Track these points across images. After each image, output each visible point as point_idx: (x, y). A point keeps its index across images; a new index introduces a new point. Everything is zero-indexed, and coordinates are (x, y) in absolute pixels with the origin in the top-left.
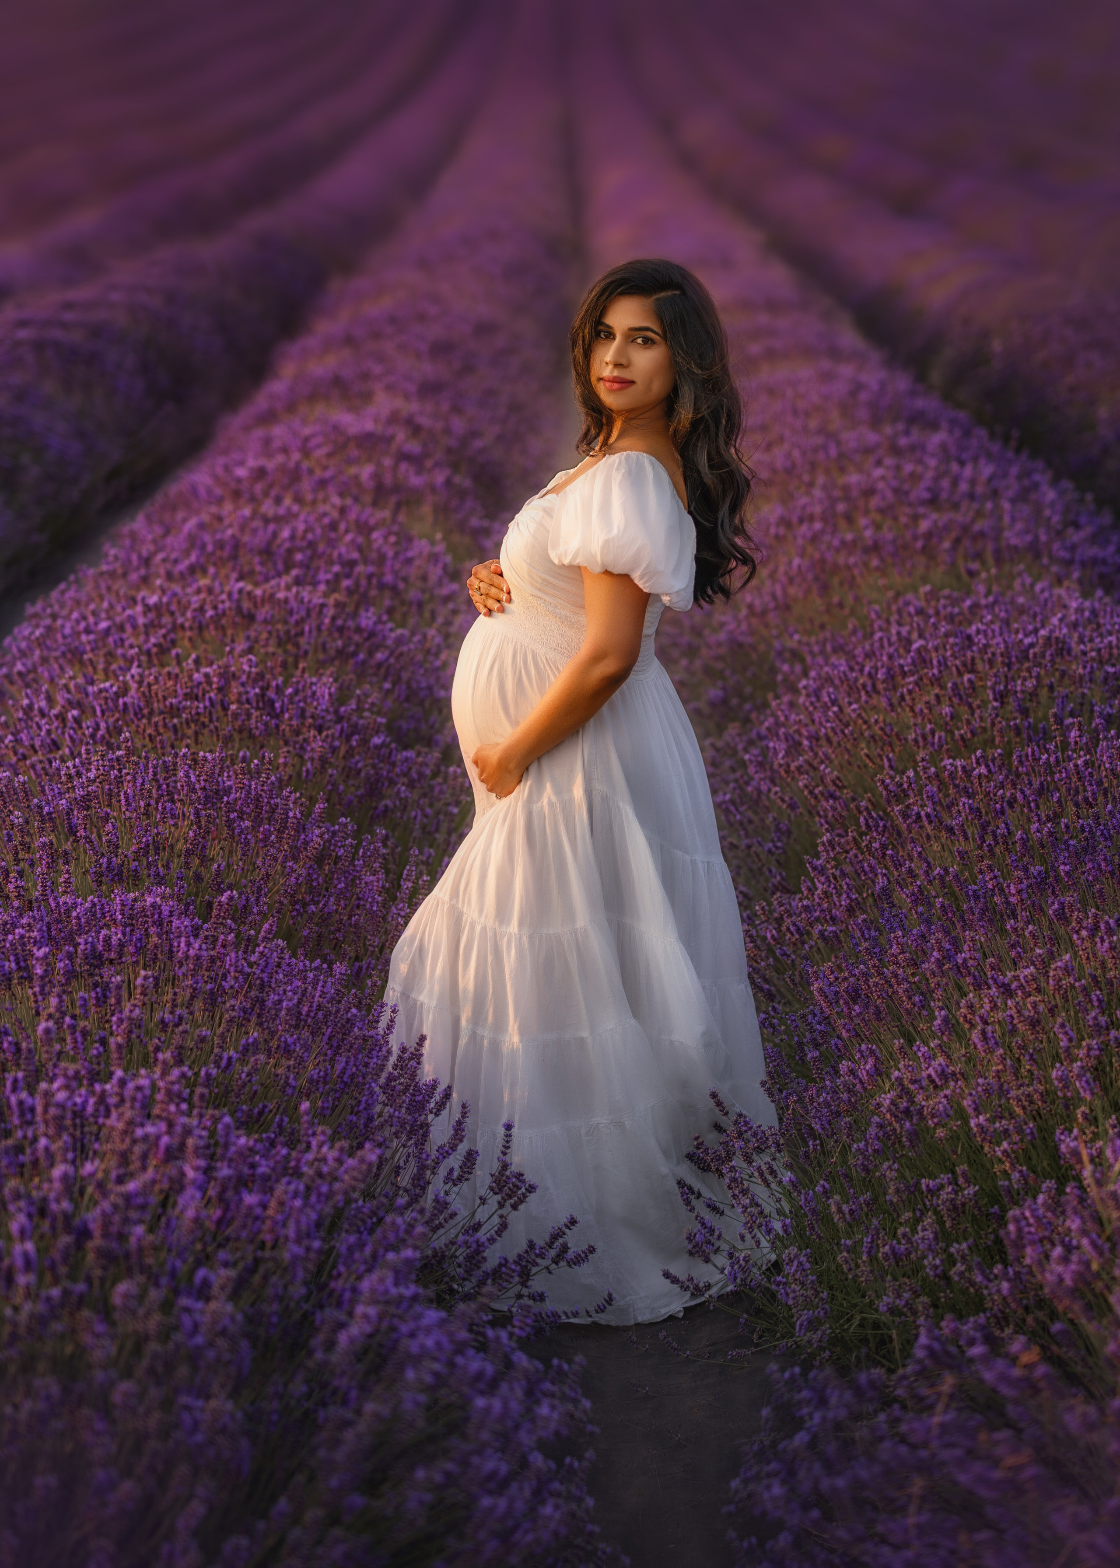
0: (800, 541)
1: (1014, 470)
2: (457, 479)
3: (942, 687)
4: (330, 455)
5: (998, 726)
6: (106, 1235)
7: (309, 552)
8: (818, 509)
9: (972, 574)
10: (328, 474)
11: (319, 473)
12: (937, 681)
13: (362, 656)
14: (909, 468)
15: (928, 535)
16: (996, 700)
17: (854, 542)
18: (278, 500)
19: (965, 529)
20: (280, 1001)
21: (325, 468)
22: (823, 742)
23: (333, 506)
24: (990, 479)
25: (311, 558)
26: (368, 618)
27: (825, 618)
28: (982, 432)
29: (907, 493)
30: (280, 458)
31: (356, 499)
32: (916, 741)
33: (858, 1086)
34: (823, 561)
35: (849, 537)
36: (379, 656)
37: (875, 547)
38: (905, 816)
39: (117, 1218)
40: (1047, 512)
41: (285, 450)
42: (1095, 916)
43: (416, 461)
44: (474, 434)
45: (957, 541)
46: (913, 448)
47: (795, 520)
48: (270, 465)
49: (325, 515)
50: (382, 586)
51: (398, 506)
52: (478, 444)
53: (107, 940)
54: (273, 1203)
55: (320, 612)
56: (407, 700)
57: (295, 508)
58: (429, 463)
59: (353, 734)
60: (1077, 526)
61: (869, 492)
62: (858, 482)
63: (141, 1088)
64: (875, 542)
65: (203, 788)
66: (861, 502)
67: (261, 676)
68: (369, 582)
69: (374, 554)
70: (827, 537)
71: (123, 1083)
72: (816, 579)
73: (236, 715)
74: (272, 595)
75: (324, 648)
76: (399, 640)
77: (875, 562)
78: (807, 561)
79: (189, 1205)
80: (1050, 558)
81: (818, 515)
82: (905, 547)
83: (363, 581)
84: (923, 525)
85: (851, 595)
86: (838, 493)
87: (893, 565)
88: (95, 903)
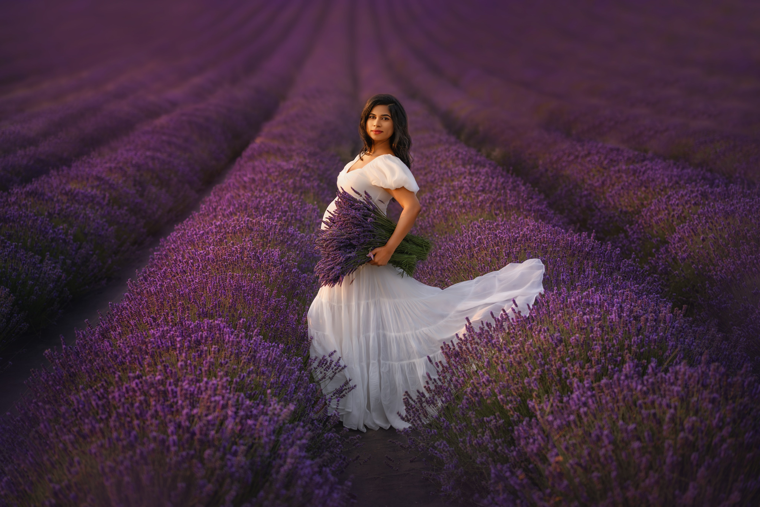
0: (438, 204)
1: (511, 180)
2: (321, 184)
4: (278, 176)
6: (201, 434)
7: (271, 208)
8: (444, 193)
9: (496, 214)
10: (277, 182)
13: (289, 242)
14: (475, 179)
15: (482, 202)
16: (506, 256)
17: (457, 204)
18: (260, 191)
19: (494, 200)
20: (261, 356)
23: (279, 193)
24: (503, 183)
25: (272, 210)
26: (291, 230)
27: (447, 230)
28: (500, 168)
29: (474, 188)
30: (260, 175)
31: (287, 191)
33: (459, 386)
35: (455, 202)
36: (295, 242)
37: (464, 206)
39: (205, 429)
40: (522, 194)
42: (541, 327)
45: (492, 203)
46: (477, 173)
47: (435, 197)
48: (256, 178)
49: (276, 196)
50: (296, 219)
51: (301, 193)
53: (201, 336)
54: (258, 424)
55: (275, 228)
57: (266, 194)
58: (312, 179)
59: (286, 268)
60: (532, 198)
61: (461, 188)
62: (458, 184)
63: (213, 384)
64: (464, 204)
65: (235, 285)
66: (459, 191)
67: (255, 249)
68: (292, 218)
69: (293, 209)
70: (447, 203)
71: (207, 383)
72: (444, 217)
73: (246, 262)
74: (259, 222)
75: (276, 240)
76: (302, 237)
77: (464, 211)
78: (440, 211)
79: (230, 424)
80: (523, 209)
81: (444, 196)
82: (474, 206)
83: (290, 218)
84: (480, 198)
85: (455, 222)
86: (451, 188)
87: (470, 212)
88: (198, 324)
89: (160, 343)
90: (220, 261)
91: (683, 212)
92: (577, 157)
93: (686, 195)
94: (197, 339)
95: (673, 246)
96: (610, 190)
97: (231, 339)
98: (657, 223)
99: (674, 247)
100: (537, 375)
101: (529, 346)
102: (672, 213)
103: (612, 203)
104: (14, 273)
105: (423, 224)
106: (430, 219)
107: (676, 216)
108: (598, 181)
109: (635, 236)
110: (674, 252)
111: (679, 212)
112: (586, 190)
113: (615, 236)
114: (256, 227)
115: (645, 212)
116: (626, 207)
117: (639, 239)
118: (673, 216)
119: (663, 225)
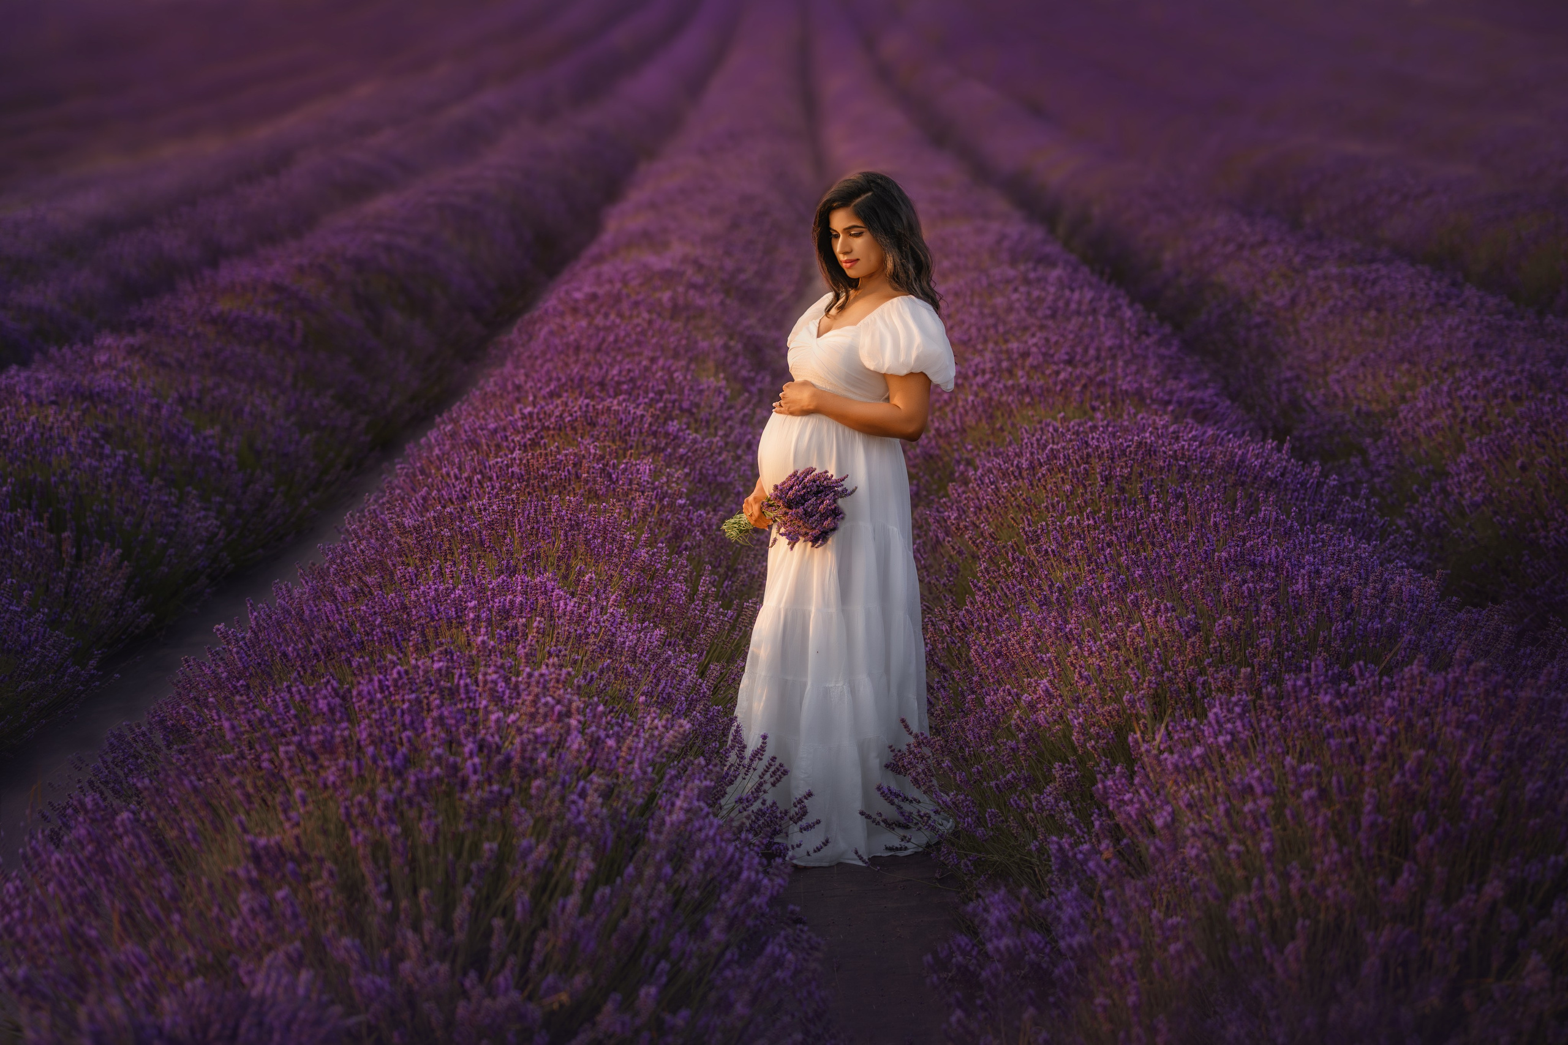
0: (975, 388)
3: (1066, 473)
4: (641, 285)
5: (1103, 498)
6: (523, 758)
7: (631, 385)
8: (988, 365)
10: (640, 297)
11: (634, 297)
12: (1063, 469)
13: (669, 450)
14: (1036, 293)
15: (1065, 383)
16: (1102, 481)
17: (1013, 386)
19: (1091, 379)
20: (624, 643)
21: (638, 293)
22: (985, 510)
23: (644, 319)
25: (632, 389)
26: (673, 426)
27: (991, 439)
28: (1085, 270)
30: (607, 287)
31: (659, 315)
32: (1046, 507)
34: (990, 399)
35: (1010, 383)
36: (681, 451)
37: (1027, 390)
38: (1038, 551)
39: (530, 748)
40: (1127, 325)
41: (611, 281)
42: (1157, 603)
43: (700, 288)
44: (740, 270)
45: (1085, 386)
47: (970, 373)
48: (601, 291)
49: (638, 325)
50: (681, 409)
52: (743, 277)
53: (512, 602)
54: (624, 749)
55: (642, 420)
56: (700, 481)
58: (709, 290)
59: (664, 497)
61: (1025, 355)
62: (1018, 348)
63: (542, 675)
64: (1028, 387)
65: (570, 520)
66: (1020, 362)
67: (602, 457)
68: (673, 406)
69: (677, 387)
70: (994, 383)
71: (530, 675)
72: (985, 411)
73: (587, 482)
74: (609, 409)
75: (644, 444)
76: (695, 441)
77: (1027, 400)
78: (979, 399)
79: (576, 742)
80: (1151, 398)
81: (988, 370)
82: (1048, 390)
83: (670, 405)
84: (1062, 376)
85: (1009, 422)
86: (1004, 356)
87: (1040, 402)
88: (504, 581)
89: (434, 609)
90: (535, 478)
91: (1485, 413)
92: (1241, 247)
93: (1494, 378)
94: (504, 605)
95: (1456, 479)
96: (1305, 315)
97: (569, 608)
98: (1428, 434)
99: (1459, 482)
100: (1149, 687)
101: (1134, 634)
102: (1462, 414)
103: (1341, 394)
104: (128, 518)
105: (942, 427)
106: (957, 418)
107: (1469, 420)
108: (1282, 295)
109: (1383, 461)
110: (1456, 491)
111: (1477, 414)
112: (1290, 368)
113: (1342, 462)
114: (602, 419)
115: (1405, 413)
116: (1369, 402)
117: (1389, 467)
118: (1464, 420)
119: (1441, 439)
